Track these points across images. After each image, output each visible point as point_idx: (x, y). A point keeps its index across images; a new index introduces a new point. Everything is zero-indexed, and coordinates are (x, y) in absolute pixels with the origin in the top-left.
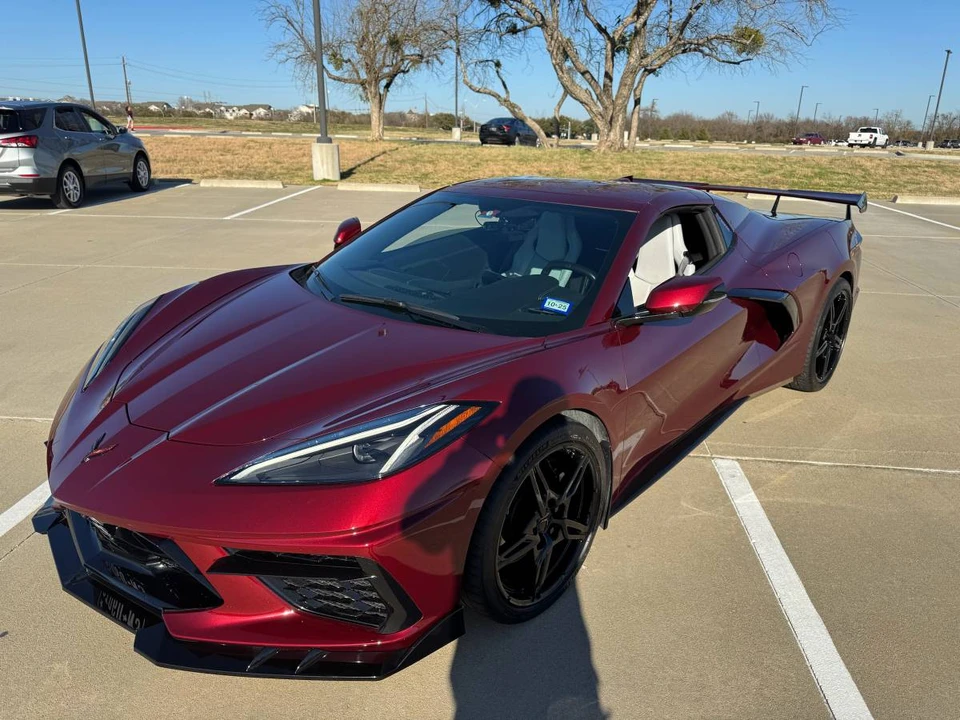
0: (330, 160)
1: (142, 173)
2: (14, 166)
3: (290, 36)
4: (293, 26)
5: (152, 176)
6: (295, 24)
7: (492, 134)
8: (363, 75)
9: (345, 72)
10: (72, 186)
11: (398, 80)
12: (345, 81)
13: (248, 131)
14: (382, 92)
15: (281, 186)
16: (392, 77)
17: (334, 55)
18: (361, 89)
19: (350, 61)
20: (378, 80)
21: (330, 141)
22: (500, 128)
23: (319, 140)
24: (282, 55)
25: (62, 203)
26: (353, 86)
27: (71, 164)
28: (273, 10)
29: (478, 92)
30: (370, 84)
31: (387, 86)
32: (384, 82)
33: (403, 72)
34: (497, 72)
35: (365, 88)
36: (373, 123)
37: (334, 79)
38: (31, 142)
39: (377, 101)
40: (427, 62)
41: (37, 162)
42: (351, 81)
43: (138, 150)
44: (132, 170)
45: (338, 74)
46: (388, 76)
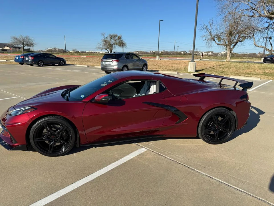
0: (193, 67)
1: (145, 69)
3: (207, 33)
4: (208, 31)
5: (148, 69)
6: (209, 30)
7: (268, 60)
8: (227, 43)
9: (221, 42)
11: (238, 44)
12: (221, 45)
13: (198, 58)
14: (232, 47)
16: (236, 43)
17: (219, 38)
18: (226, 47)
19: (223, 39)
21: (194, 62)
22: (271, 58)
23: (191, 62)
24: (204, 38)
26: (224, 46)
27: (126, 66)
28: (203, 27)
29: (258, 47)
30: (228, 45)
31: (234, 46)
32: (233, 45)
33: (241, 41)
34: (270, 40)
35: (227, 47)
36: (227, 56)
37: (218, 44)
38: (118, 61)
39: (230, 50)
40: (250, 38)
42: (223, 45)
43: (144, 63)
44: (142, 68)
45: (219, 43)
46: (235, 43)
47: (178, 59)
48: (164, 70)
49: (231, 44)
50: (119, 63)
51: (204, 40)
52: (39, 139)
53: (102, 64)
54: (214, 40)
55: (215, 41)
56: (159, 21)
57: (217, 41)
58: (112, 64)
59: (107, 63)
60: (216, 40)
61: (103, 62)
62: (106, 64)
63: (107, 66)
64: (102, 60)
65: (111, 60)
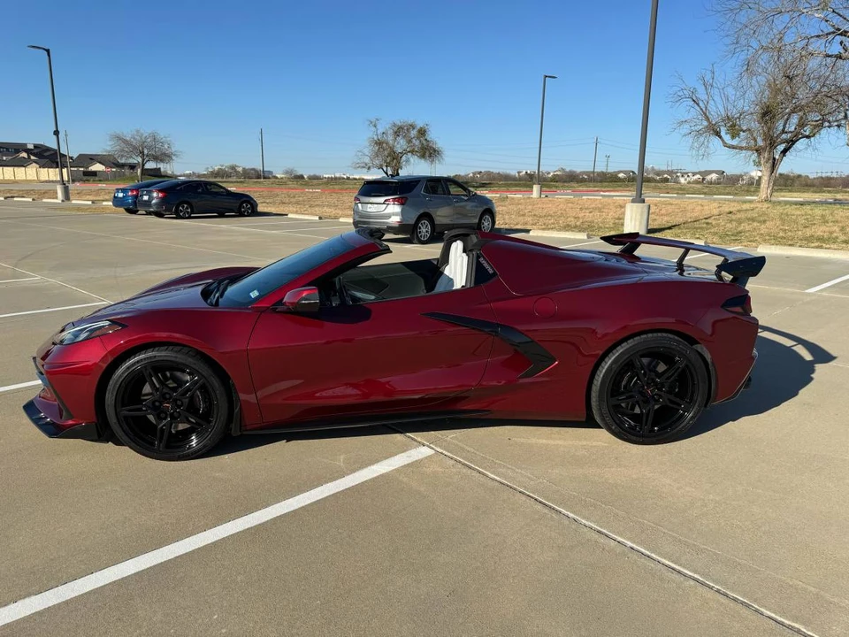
0: (638, 217)
1: (486, 224)
2: (389, 216)
3: (695, 112)
4: (698, 105)
5: (496, 226)
6: (701, 104)
8: (761, 143)
9: (741, 141)
10: (425, 230)
11: (798, 145)
12: (741, 148)
13: (668, 193)
14: (777, 157)
15: (586, 237)
16: (791, 143)
17: (733, 126)
18: (756, 154)
19: (748, 130)
20: (773, 145)
21: (643, 201)
23: (633, 201)
24: (686, 128)
25: (415, 241)
26: (750, 153)
27: (427, 216)
28: (680, 93)
30: (764, 149)
31: (784, 152)
32: (782, 147)
33: (808, 137)
35: (759, 154)
36: (762, 186)
37: (729, 147)
38: (402, 202)
39: (769, 165)
40: (839, 126)
41: (403, 213)
42: (746, 149)
43: (485, 207)
44: (477, 221)
45: (735, 142)
46: (786, 141)
47: (602, 193)
48: (549, 229)
49: (772, 145)
50: (406, 207)
51: (685, 135)
52: (130, 411)
53: (356, 212)
54: (718, 134)
55: (720, 137)
56: (543, 78)
57: (727, 138)
58: (385, 212)
59: (371, 209)
60: (723, 134)
61: (359, 205)
62: (369, 210)
63: (370, 217)
64: (356, 199)
65: (382, 200)
